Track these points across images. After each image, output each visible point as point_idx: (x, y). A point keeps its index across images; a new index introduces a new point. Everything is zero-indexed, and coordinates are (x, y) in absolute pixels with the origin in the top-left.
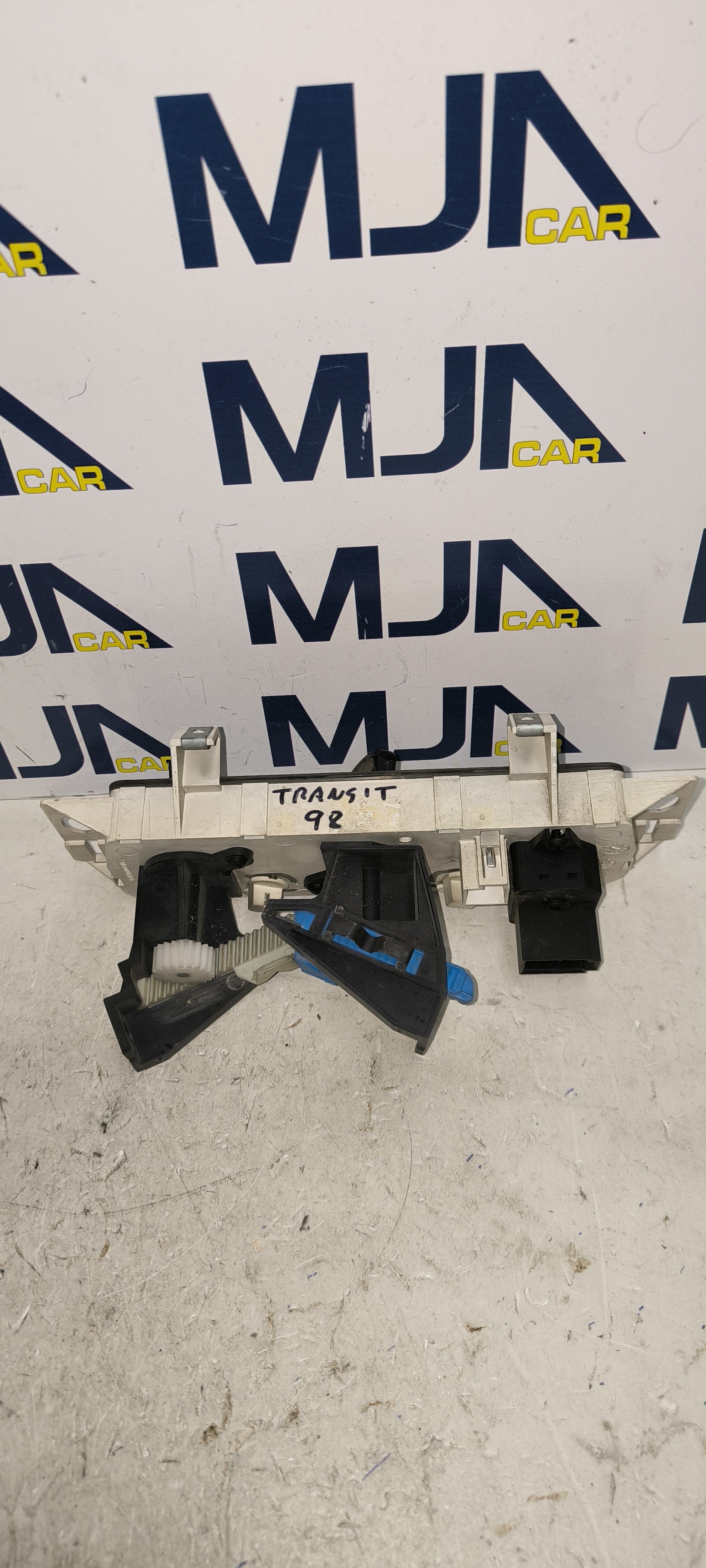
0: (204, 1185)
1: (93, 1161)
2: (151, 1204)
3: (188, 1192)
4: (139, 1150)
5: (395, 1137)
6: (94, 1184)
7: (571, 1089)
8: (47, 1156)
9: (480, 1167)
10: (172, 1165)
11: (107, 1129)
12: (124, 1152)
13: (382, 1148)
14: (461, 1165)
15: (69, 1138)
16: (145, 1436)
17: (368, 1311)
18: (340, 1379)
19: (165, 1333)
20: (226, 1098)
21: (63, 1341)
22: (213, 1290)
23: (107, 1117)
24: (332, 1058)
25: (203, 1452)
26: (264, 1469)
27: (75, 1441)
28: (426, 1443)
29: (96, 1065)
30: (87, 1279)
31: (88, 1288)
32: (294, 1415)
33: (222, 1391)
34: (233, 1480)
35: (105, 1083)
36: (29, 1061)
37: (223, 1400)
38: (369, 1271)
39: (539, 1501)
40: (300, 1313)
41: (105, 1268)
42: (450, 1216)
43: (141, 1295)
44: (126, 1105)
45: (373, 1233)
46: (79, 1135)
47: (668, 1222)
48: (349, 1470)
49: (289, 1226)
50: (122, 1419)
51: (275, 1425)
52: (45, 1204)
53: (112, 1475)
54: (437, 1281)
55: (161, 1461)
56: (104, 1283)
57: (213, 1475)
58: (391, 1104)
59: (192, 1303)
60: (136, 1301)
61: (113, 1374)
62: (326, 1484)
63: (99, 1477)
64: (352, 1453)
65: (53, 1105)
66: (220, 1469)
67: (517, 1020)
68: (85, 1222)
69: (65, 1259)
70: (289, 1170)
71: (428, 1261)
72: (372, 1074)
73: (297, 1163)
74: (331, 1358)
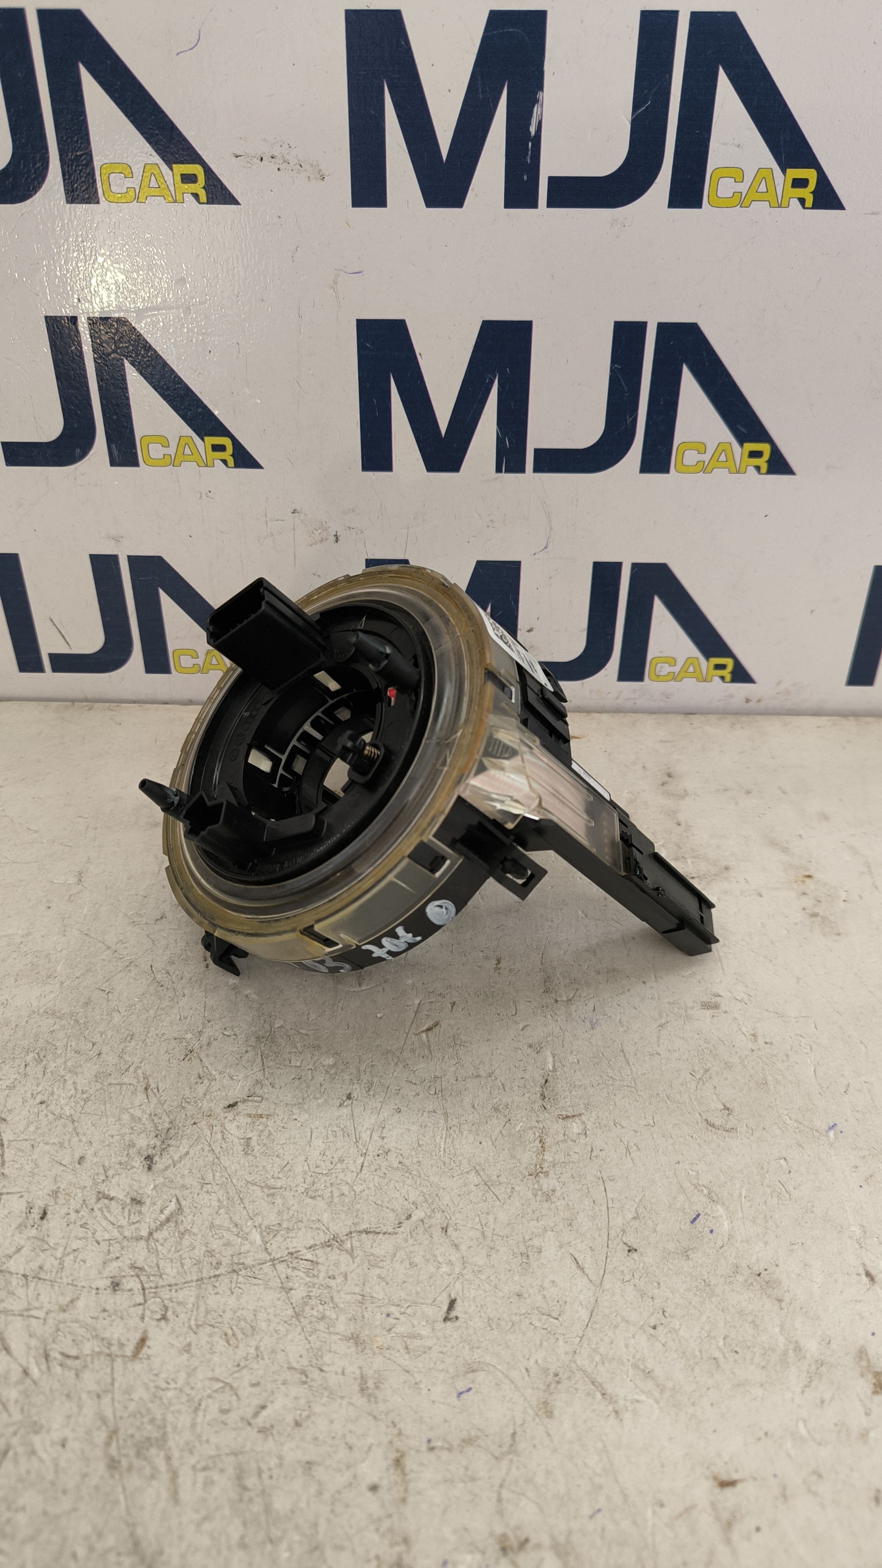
0: (298, 1249)
1: (130, 1211)
2: (215, 1276)
3: (273, 1260)
4: (200, 1196)
5: (580, 1186)
6: (130, 1244)
7: (831, 1124)
8: (61, 1201)
9: (711, 1231)
10: (250, 1219)
11: (153, 1165)
12: (178, 1200)
13: (563, 1202)
14: (683, 1228)
15: (96, 1177)
17: (554, 1451)
20: (330, 1125)
22: (307, 1413)
23: (154, 1148)
29: (141, 1075)
30: (109, 1392)
31: (109, 1407)
35: (154, 1100)
36: (45, 1068)
38: (553, 1386)
40: (447, 1452)
41: (139, 1374)
43: (194, 1419)
44: (183, 1131)
46: (110, 1173)
49: (426, 1314)
52: (52, 1273)
54: (661, 1405)
58: (572, 1139)
65: (75, 1129)
67: (744, 1030)
68: (111, 1301)
69: (77, 1358)
70: (425, 1230)
71: (644, 1371)
72: (543, 1097)
73: (438, 1219)
74: (499, 1529)
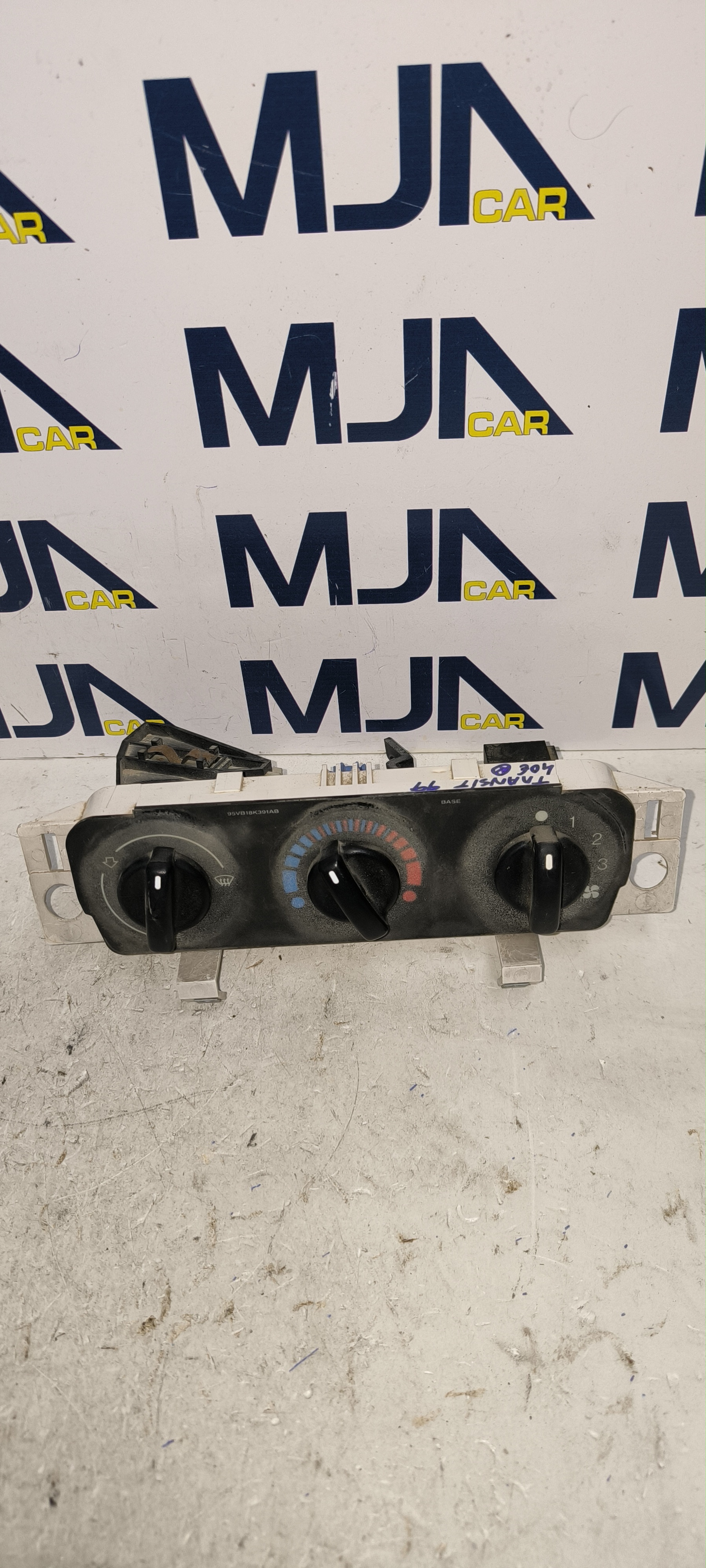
0: (160, 1103)
1: (57, 1079)
2: (108, 1118)
3: (144, 1109)
4: (101, 1070)
5: (343, 1066)
6: (57, 1099)
7: (514, 1029)
8: (14, 1073)
9: (422, 1095)
10: (131, 1085)
11: (73, 1051)
12: (87, 1072)
13: (331, 1076)
14: (404, 1093)
15: (36, 1058)
16: (87, 1325)
17: (306, 1220)
18: (274, 1280)
19: (112, 1234)
20: (186, 1027)
21: (16, 1237)
22: (160, 1197)
23: (74, 1040)
24: (288, 995)
25: (140, 1341)
26: (197, 1358)
27: (21, 1326)
28: (353, 1341)
29: (66, 994)
30: (43, 1183)
31: (43, 1192)
32: (230, 1311)
33: (162, 1287)
34: (166, 1367)
35: (74, 1010)
37: (164, 1295)
38: (310, 1184)
39: (458, 1397)
40: (241, 1219)
41: (61, 1174)
42: (392, 1138)
43: (93, 1200)
44: (92, 1030)
45: (317, 1151)
46: (45, 1056)
47: (598, 1151)
48: (277, 1362)
49: (237, 1142)
50: (66, 1308)
51: (211, 1320)
52: (9, 1116)
53: (53, 1358)
54: (374, 1196)
55: (100, 1347)
56: (59, 1188)
57: (149, 1363)
58: (342, 1037)
59: (140, 1207)
60: (87, 1204)
61: (61, 1268)
62: (255, 1374)
63: (40, 1359)
64: (282, 1347)
65: (23, 1028)
66: (154, 1357)
67: (466, 967)
68: (45, 1132)
69: (24, 1165)
70: (241, 1092)
71: (367, 1178)
72: (326, 1010)
73: (249, 1087)
74: (268, 1261)
